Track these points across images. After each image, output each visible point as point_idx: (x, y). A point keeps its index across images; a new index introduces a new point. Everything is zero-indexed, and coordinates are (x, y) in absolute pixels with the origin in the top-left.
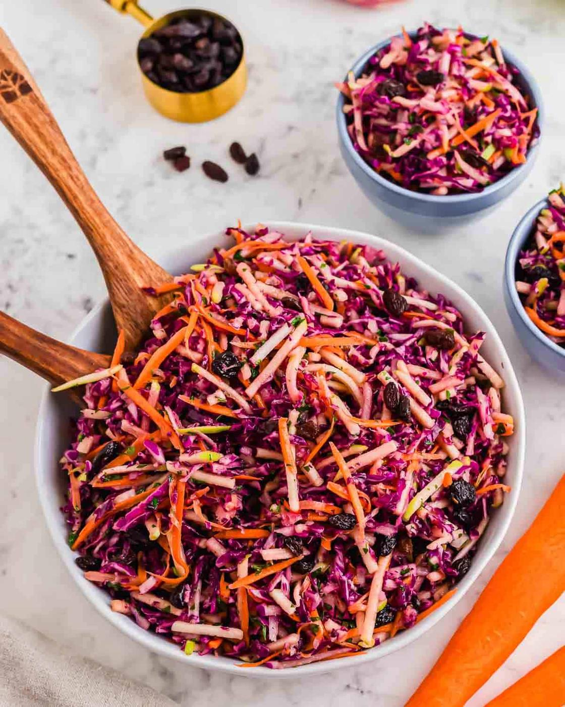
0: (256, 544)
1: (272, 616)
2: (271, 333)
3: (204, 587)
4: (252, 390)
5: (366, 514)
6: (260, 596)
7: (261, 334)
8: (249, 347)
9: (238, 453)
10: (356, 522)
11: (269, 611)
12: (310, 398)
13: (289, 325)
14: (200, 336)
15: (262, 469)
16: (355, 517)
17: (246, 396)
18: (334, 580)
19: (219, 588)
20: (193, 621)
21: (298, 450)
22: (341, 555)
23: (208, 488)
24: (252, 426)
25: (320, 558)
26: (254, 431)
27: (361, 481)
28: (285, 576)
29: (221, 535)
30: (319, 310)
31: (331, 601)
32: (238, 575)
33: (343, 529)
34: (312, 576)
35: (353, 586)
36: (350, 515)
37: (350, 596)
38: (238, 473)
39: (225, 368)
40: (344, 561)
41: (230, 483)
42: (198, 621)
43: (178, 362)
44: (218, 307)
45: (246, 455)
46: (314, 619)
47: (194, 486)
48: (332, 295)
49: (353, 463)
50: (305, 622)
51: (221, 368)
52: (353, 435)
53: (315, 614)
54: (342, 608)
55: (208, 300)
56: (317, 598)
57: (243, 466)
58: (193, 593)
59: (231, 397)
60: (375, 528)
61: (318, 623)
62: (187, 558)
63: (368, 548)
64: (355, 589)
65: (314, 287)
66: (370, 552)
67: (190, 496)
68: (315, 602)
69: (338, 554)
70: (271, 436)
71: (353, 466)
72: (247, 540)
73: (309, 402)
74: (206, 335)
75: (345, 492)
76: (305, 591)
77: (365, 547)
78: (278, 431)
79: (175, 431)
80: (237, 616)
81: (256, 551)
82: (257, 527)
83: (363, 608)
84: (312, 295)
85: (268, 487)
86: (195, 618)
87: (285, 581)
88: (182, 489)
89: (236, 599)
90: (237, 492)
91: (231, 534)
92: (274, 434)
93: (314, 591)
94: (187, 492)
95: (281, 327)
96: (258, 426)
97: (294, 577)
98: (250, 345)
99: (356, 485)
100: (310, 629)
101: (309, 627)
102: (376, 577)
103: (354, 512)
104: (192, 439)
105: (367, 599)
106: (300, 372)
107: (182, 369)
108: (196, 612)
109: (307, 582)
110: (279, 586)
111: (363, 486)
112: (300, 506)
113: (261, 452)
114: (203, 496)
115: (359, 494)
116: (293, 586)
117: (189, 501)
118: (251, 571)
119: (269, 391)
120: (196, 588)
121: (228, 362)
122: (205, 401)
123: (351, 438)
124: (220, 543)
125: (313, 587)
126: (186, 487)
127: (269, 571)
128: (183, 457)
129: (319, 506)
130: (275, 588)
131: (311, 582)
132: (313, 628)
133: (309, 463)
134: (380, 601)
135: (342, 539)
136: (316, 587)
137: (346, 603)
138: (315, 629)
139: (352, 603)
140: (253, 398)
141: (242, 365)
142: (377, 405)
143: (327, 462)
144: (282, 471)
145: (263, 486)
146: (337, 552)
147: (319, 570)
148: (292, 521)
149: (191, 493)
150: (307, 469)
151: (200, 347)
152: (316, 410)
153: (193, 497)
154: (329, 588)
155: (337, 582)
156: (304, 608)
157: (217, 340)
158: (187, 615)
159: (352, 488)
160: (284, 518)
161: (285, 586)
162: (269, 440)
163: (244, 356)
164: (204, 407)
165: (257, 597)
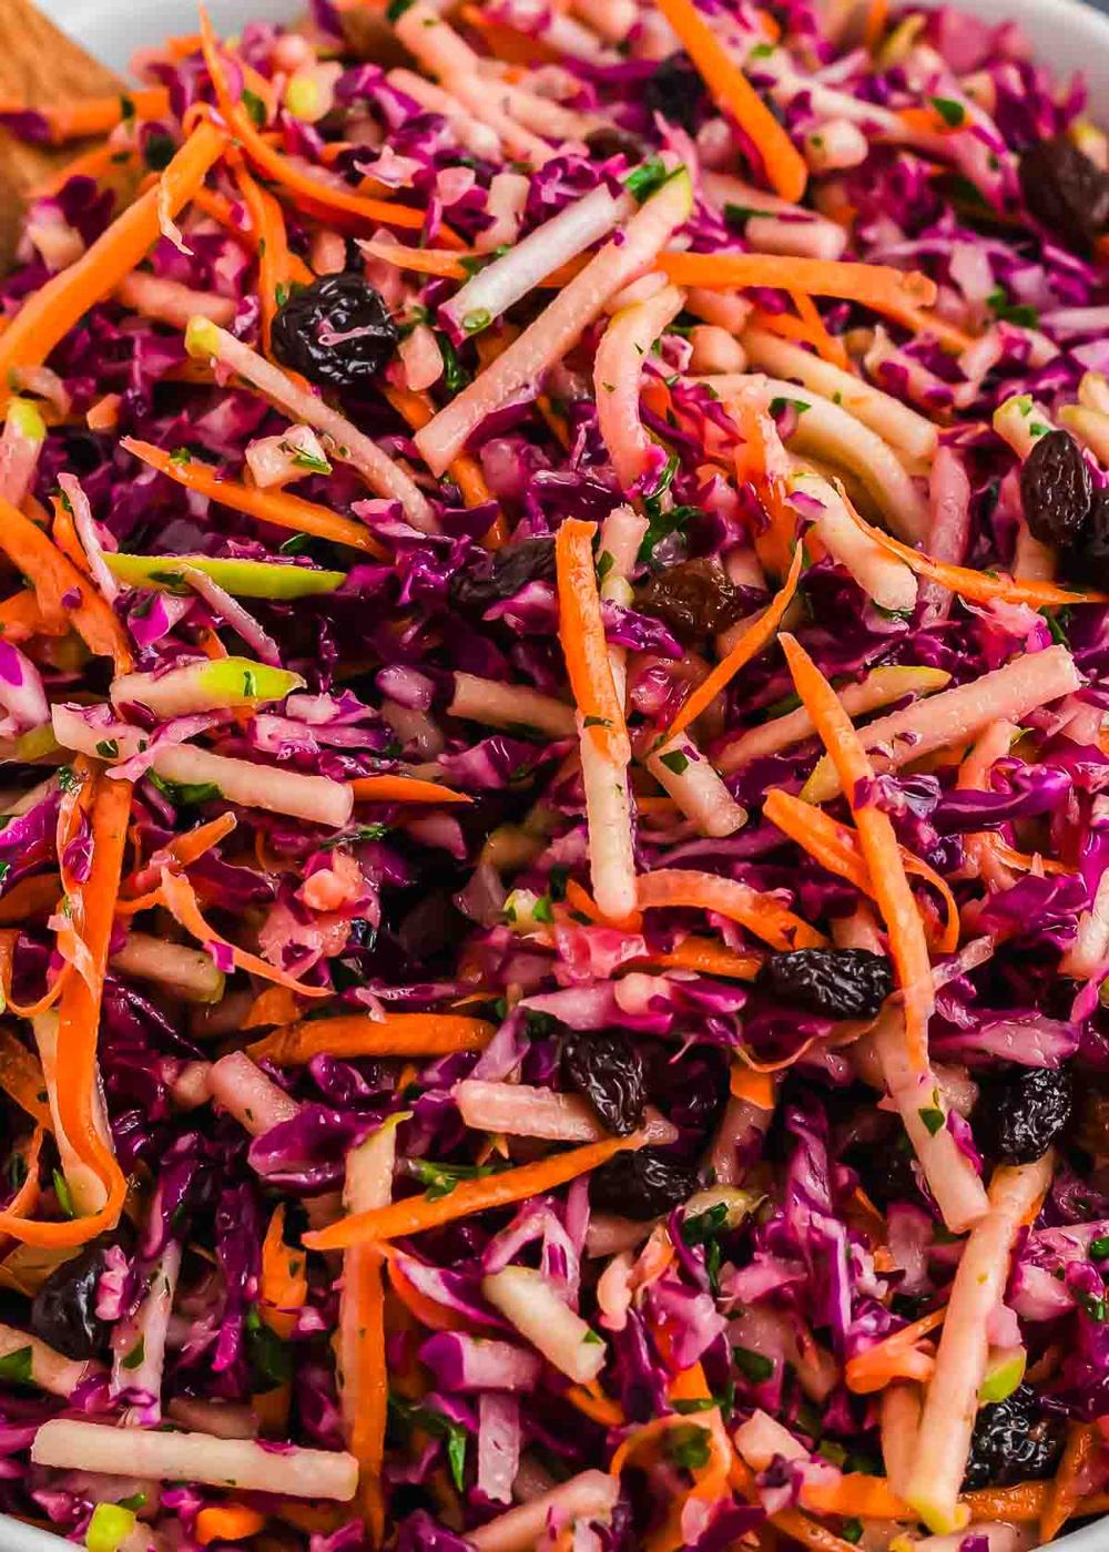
0: (432, 1075)
1: (496, 1393)
2: (535, 216)
3: (189, 1277)
4: (442, 437)
5: (936, 958)
6: (442, 1295)
7: (491, 220)
8: (438, 270)
9: (372, 693)
10: (892, 982)
11: (483, 1363)
12: (697, 479)
13: (616, 190)
14: (229, 232)
15: (475, 758)
16: (889, 962)
17: (415, 462)
18: (784, 1246)
19: (257, 1271)
20: (133, 1416)
21: (636, 677)
22: (817, 1151)
23: (228, 821)
24: (439, 570)
25: (724, 1167)
26: (448, 593)
27: (920, 807)
28: (563, 1219)
29: (277, 1047)
30: (742, 198)
31: (767, 1340)
32: (346, 1199)
33: (831, 1014)
34: (685, 1234)
35: (868, 1278)
36: (863, 956)
37: (855, 1316)
38: (368, 767)
39: (331, 337)
40: (832, 1179)
41: (329, 800)
42: (155, 1413)
43: (129, 342)
44: (312, 136)
45: (406, 705)
46: (687, 1407)
47: (167, 810)
48: (799, 144)
49: (881, 733)
50: (644, 1420)
51: (314, 333)
52: (885, 613)
53: (694, 1383)
54: (817, 1377)
55: (272, 111)
56: (705, 1317)
57: (389, 746)
58: (135, 1292)
59: (348, 458)
60: (975, 1030)
61: (709, 1419)
62: (121, 1143)
63: (943, 1109)
64: (881, 1290)
65: (722, 101)
66: (951, 1127)
67: (147, 857)
68: (695, 1331)
69: (806, 1147)
70: (523, 599)
71: (884, 747)
72: (395, 1062)
73: (694, 493)
74: (254, 218)
75: (847, 842)
76: (651, 1282)
77: (929, 1104)
78: (551, 581)
79: (97, 587)
80: (336, 1402)
81: (432, 1097)
82: (442, 1007)
83: (916, 1365)
84: (715, 133)
85: (498, 846)
86: (144, 1399)
87: (556, 1235)
88: (116, 819)
89: (332, 1320)
90: (359, 848)
91: (320, 1042)
92: (536, 593)
93: (691, 1287)
94: (137, 840)
95: (577, 199)
96: (462, 571)
97: (603, 1235)
98: (442, 262)
99: (894, 821)
100: (667, 1456)
101: (665, 1444)
102: (976, 1245)
103: (884, 944)
104: (173, 609)
105: (935, 1336)
106: (654, 382)
107: (146, 365)
108: (148, 1378)
109: (658, 1250)
110: (530, 1255)
111: (927, 833)
112: (641, 893)
113: (474, 693)
114: (207, 856)
115: (905, 863)
116: (593, 1266)
117: (141, 877)
118: (405, 1186)
119: (516, 450)
120: (154, 1276)
121: (343, 318)
122: (237, 472)
123: (875, 625)
124: (273, 1079)
125: (686, 1273)
126: (132, 820)
127: (491, 1189)
128: (129, 687)
129: (728, 896)
130: (512, 1262)
131: (677, 1256)
132: (681, 1449)
133: (678, 741)
134: (993, 1350)
135: (824, 1072)
136: (700, 1272)
137: (837, 1348)
138: (695, 1454)
139: (862, 1344)
140: (446, 474)
141: (405, 333)
142: (990, 536)
143: (765, 740)
144: (564, 776)
145: (475, 842)
146: (798, 1139)
147: (718, 1213)
148: (605, 961)
149: (152, 844)
150: (676, 762)
151: (228, 265)
152: (723, 533)
153: (161, 862)
154: (761, 1277)
155: (801, 1257)
156: (645, 1356)
157: (301, 245)
158: (106, 1391)
159: (877, 828)
160: (564, 946)
161: (558, 1259)
162: (511, 620)
163: (412, 302)
164: (232, 496)
165: (430, 1302)
